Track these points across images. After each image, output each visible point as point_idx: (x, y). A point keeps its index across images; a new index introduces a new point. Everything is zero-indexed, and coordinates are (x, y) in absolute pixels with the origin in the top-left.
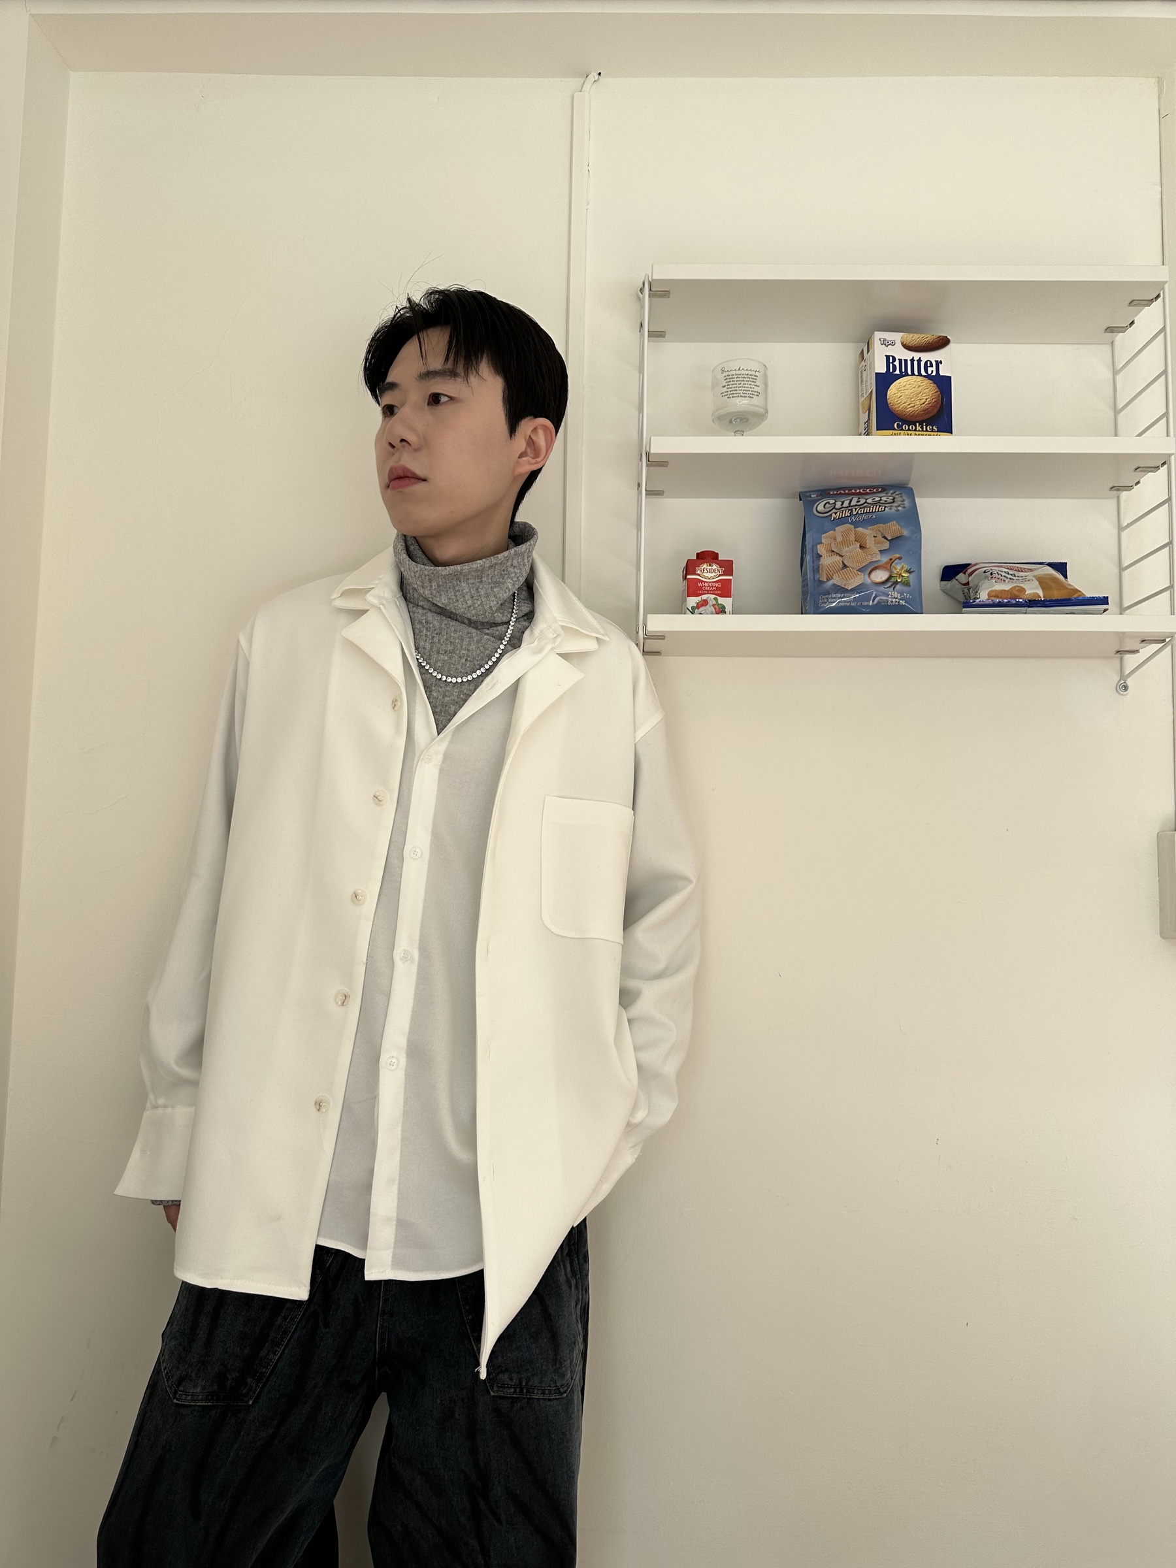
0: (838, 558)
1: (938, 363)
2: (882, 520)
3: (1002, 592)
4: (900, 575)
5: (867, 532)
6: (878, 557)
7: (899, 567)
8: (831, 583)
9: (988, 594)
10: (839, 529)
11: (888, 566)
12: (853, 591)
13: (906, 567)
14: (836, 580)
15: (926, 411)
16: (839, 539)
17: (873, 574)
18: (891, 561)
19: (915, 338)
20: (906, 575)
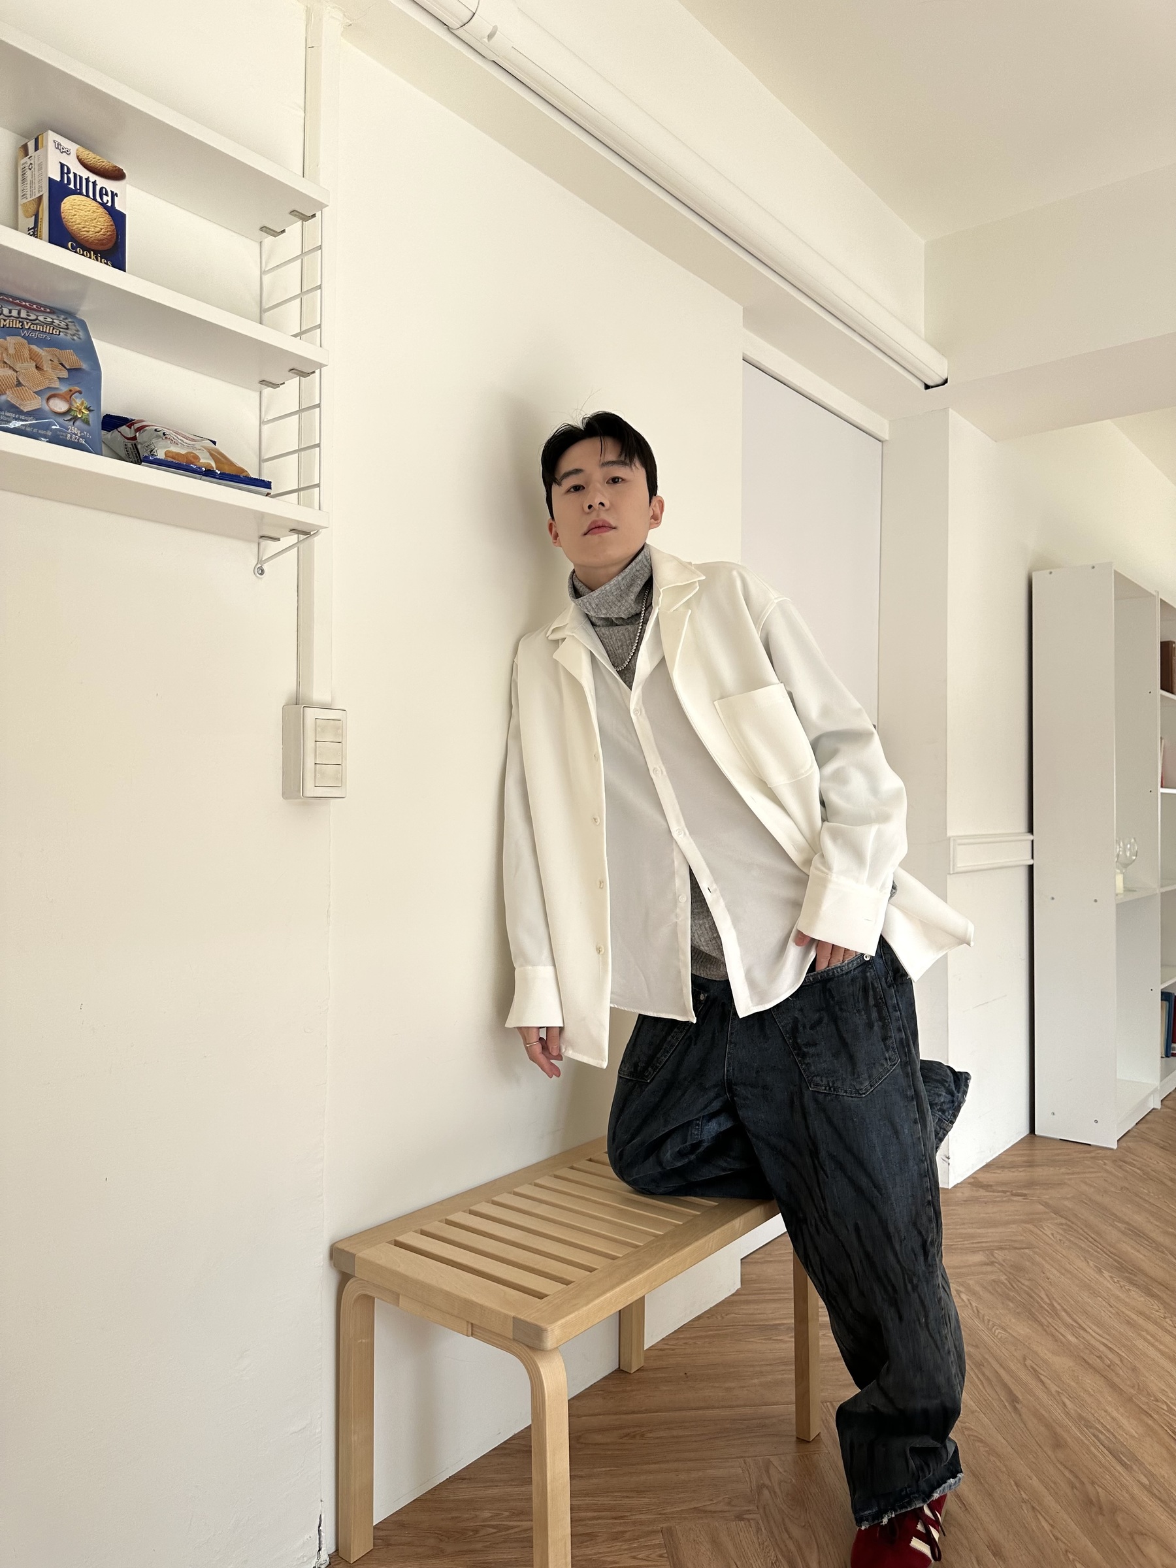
1: (114, 195)
2: (58, 344)
3: (178, 454)
4: (80, 411)
5: (42, 353)
6: (57, 384)
8: (3, 398)
9: (165, 454)
10: (10, 340)
12: (30, 414)
13: (85, 403)
14: (10, 397)
15: (101, 241)
17: (51, 402)
18: (71, 392)
19: (90, 157)
20: (86, 412)
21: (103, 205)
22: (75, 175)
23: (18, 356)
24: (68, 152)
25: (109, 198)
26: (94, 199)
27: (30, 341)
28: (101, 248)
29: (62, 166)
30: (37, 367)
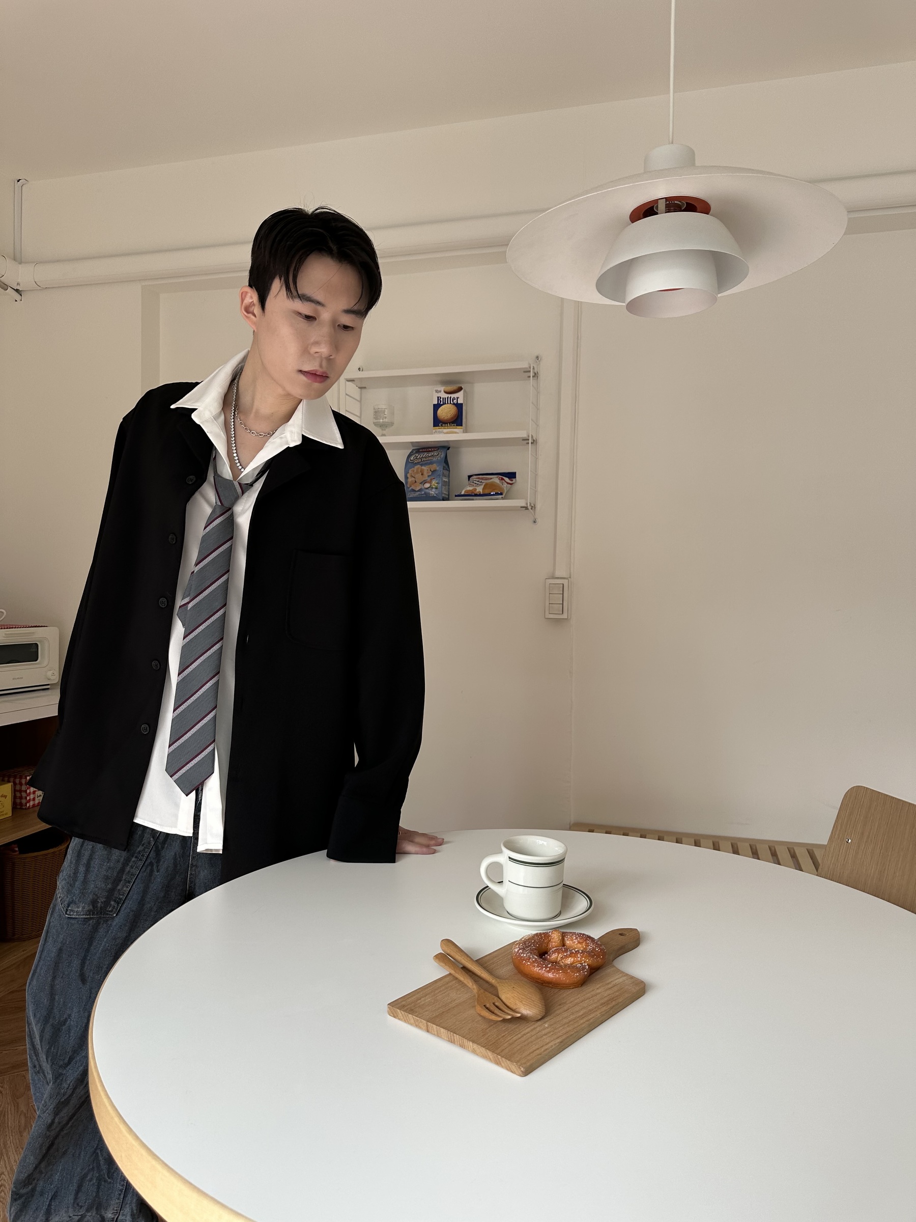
0: (414, 479)
1: (457, 398)
2: (431, 463)
3: (470, 490)
4: (434, 485)
5: (425, 468)
6: (427, 478)
7: (434, 482)
8: (411, 488)
9: (465, 492)
10: (416, 467)
11: (430, 482)
12: (419, 491)
13: (437, 482)
14: (413, 487)
15: (452, 418)
16: (415, 471)
17: (425, 485)
18: (431, 480)
19: (449, 388)
20: (436, 485)
21: (454, 404)
22: (443, 398)
23: (417, 472)
24: (440, 392)
25: (456, 400)
26: (450, 403)
27: (422, 465)
28: (452, 420)
29: (438, 397)
30: (422, 474)
